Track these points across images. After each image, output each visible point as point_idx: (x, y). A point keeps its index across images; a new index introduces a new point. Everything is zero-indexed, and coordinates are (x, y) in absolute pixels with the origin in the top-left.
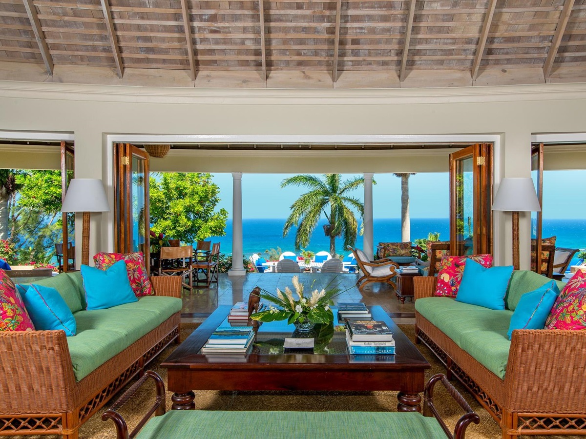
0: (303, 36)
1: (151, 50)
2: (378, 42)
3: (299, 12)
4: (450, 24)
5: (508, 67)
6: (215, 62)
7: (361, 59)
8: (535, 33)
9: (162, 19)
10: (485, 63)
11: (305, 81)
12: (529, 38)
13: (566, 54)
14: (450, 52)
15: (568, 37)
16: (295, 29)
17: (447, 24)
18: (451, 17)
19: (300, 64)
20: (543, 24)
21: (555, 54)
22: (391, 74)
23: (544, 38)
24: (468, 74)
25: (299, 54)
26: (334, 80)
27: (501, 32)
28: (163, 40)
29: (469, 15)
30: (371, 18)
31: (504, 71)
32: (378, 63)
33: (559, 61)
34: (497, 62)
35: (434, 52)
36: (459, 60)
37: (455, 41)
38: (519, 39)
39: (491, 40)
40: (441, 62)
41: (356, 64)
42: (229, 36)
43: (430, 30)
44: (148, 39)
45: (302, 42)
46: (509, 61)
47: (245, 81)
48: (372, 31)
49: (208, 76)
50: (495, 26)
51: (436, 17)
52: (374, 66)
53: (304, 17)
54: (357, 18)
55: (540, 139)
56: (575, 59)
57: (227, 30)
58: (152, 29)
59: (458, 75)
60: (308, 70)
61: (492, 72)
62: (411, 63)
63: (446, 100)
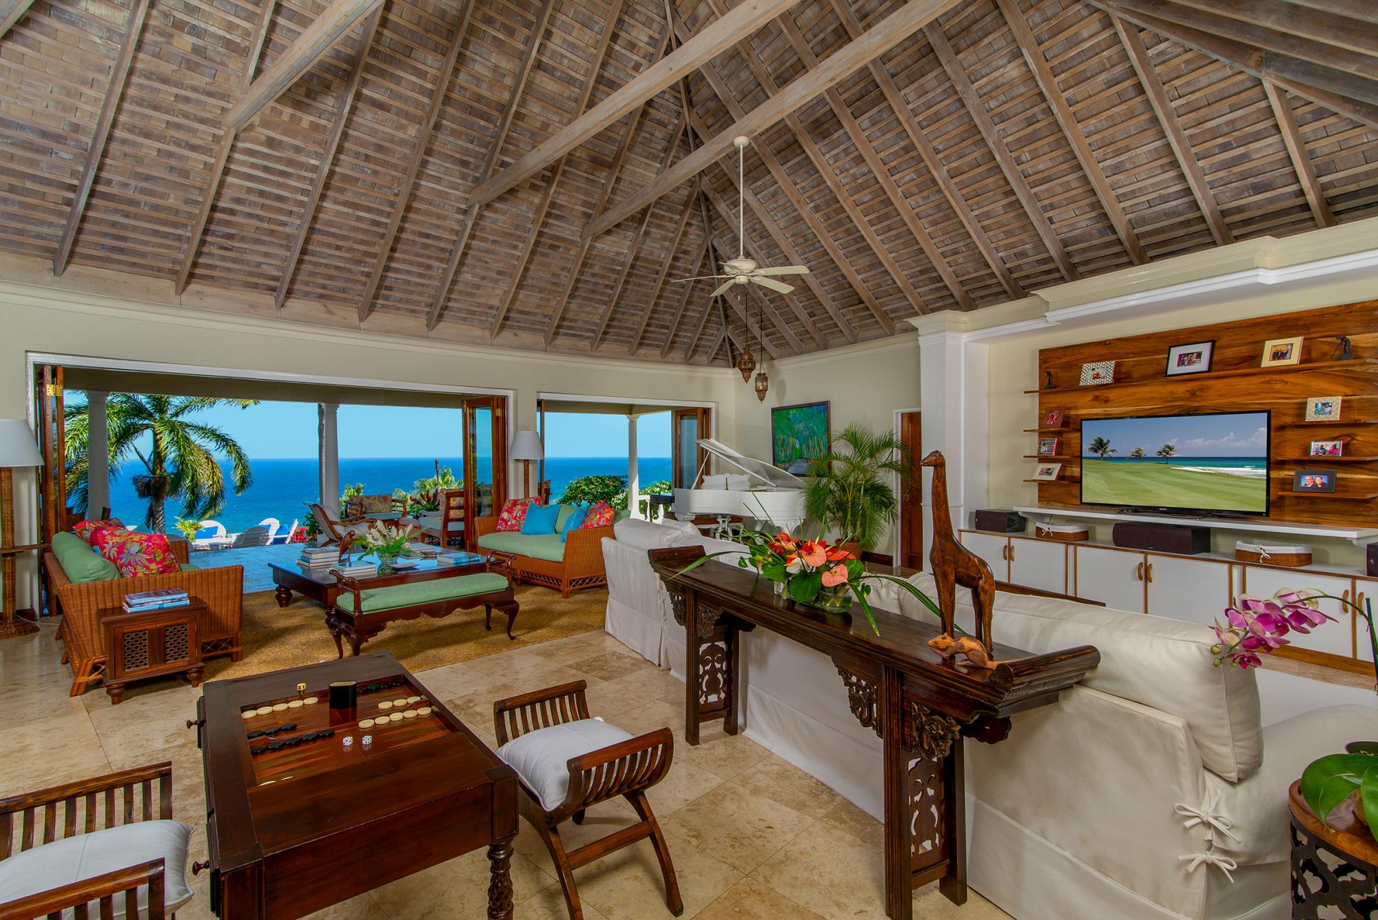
0: (334, 272)
1: (121, 250)
2: (411, 292)
3: (337, 253)
4: (478, 292)
5: (519, 332)
6: (212, 277)
7: (391, 304)
8: (540, 311)
9: (156, 223)
10: (502, 327)
11: (327, 316)
12: (535, 314)
13: (561, 330)
14: (474, 313)
15: (563, 319)
16: (326, 265)
17: (474, 291)
18: (478, 287)
19: (322, 296)
20: (545, 306)
21: (554, 330)
22: (420, 322)
23: (546, 316)
24: (487, 333)
25: (324, 287)
26: (361, 320)
27: (517, 306)
28: (146, 243)
29: (493, 288)
30: (408, 272)
31: (516, 335)
32: (407, 310)
33: (556, 334)
34: (511, 327)
35: (460, 310)
36: (481, 320)
37: (479, 305)
38: (528, 313)
39: (509, 310)
40: (465, 319)
41: (383, 306)
42: (245, 257)
43: (460, 292)
44: (124, 239)
45: (331, 278)
46: (520, 328)
47: (251, 306)
48: (408, 282)
49: (199, 292)
50: (514, 300)
51: (466, 283)
52: (403, 312)
53: (340, 257)
54: (397, 271)
55: (544, 396)
56: (566, 334)
57: (244, 251)
58: (135, 229)
59: (479, 332)
60: (331, 305)
61: (507, 335)
62: (441, 316)
63: (469, 354)
